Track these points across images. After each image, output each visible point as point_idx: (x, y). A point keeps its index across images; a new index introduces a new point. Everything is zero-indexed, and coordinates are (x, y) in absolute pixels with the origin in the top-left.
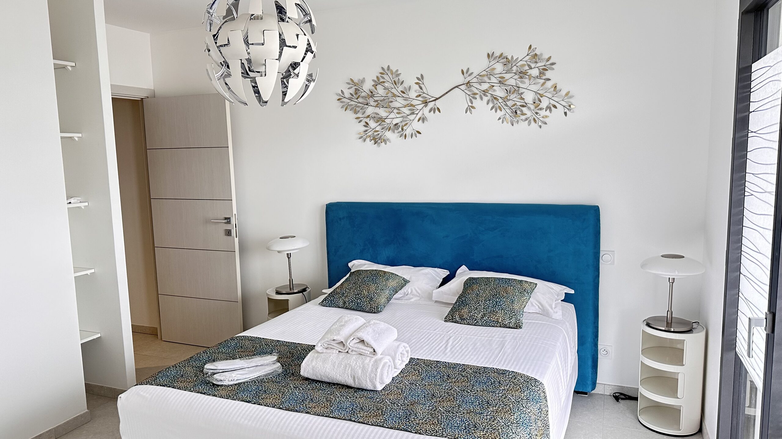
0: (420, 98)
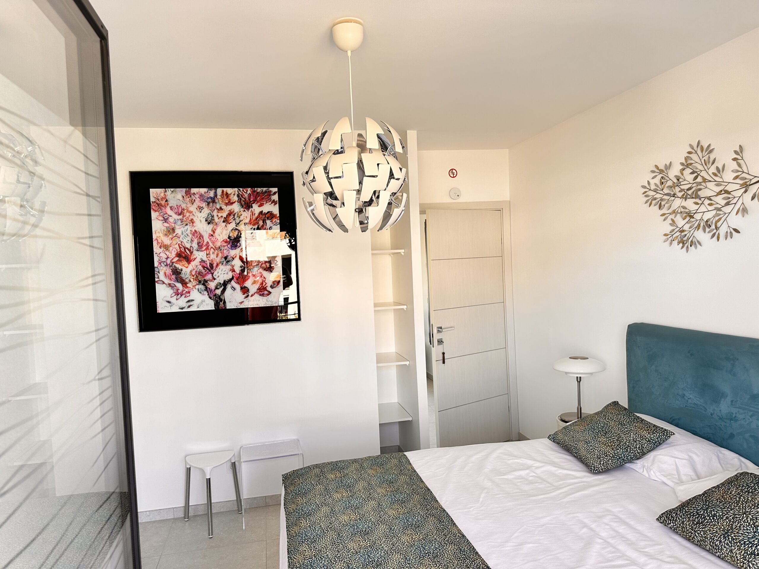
0: (738, 181)
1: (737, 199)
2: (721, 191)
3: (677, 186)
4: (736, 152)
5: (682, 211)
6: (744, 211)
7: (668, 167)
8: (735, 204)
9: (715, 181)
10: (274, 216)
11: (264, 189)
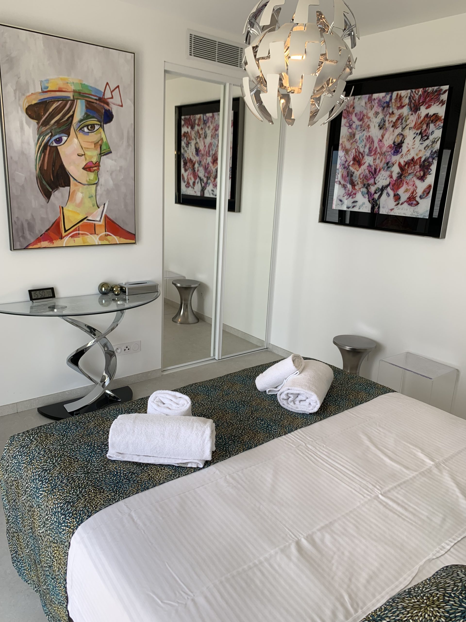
10: (439, 119)
11: (436, 88)
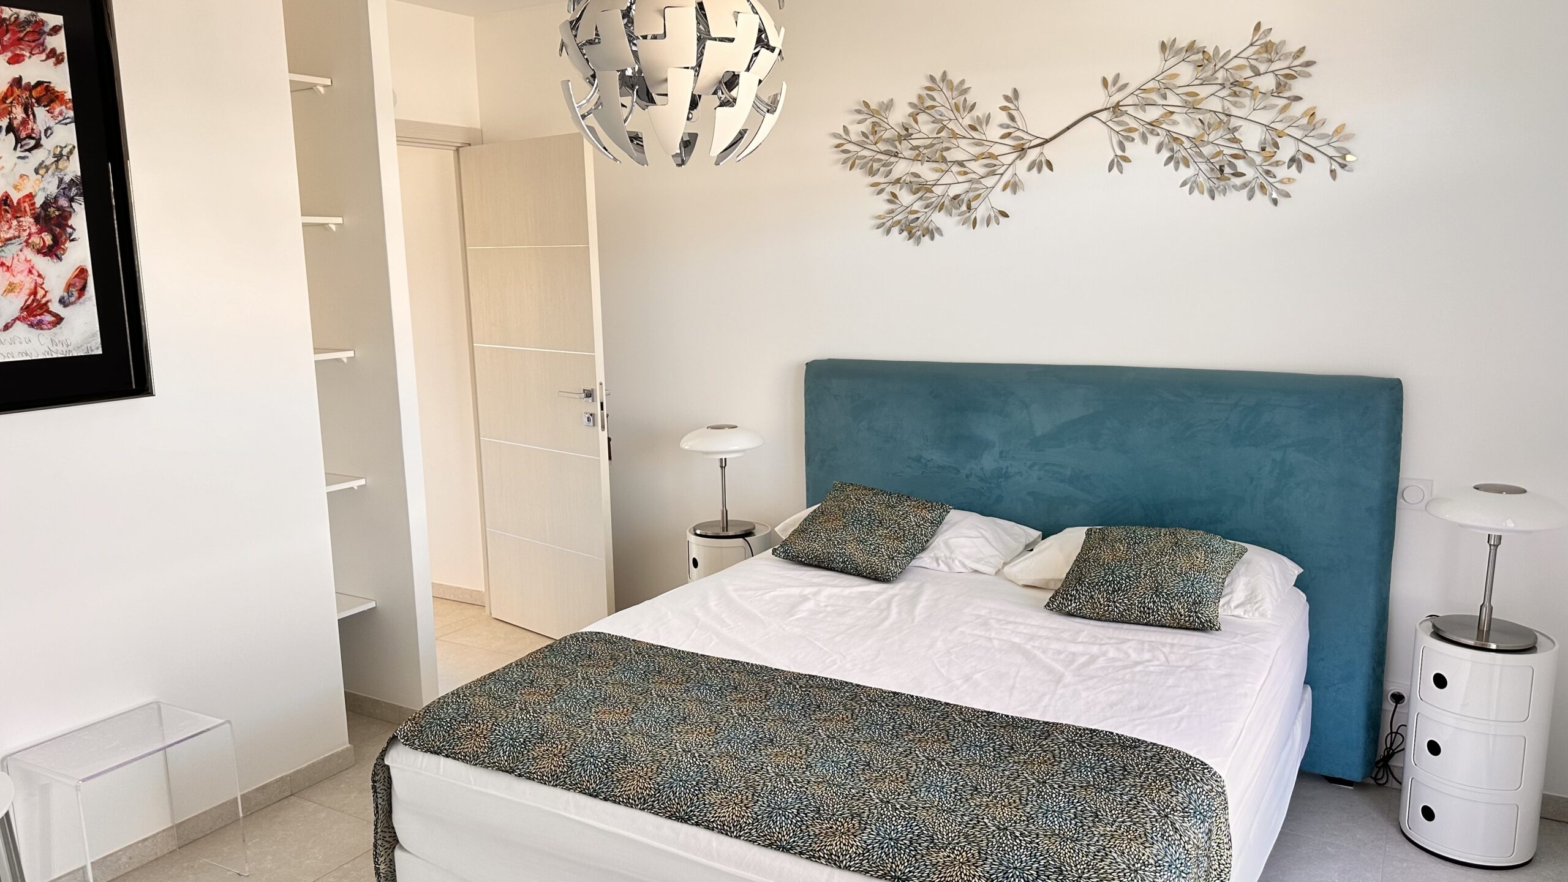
0: (1007, 141)
1: (1005, 167)
2: (983, 154)
3: (905, 139)
4: (1007, 98)
5: (912, 181)
6: (1014, 186)
7: (889, 106)
8: (1002, 174)
9: (974, 138)
10: (57, 97)
